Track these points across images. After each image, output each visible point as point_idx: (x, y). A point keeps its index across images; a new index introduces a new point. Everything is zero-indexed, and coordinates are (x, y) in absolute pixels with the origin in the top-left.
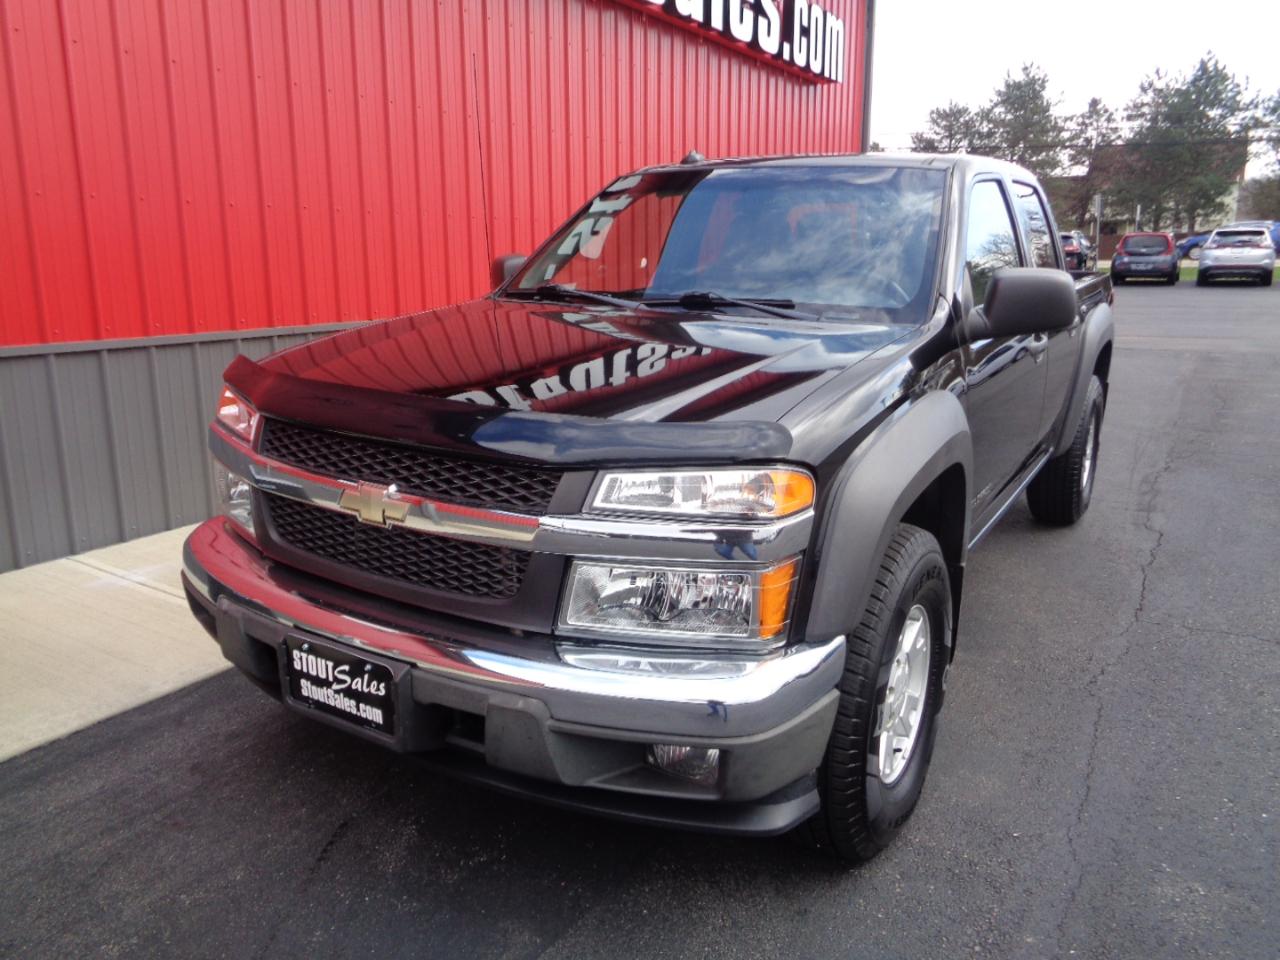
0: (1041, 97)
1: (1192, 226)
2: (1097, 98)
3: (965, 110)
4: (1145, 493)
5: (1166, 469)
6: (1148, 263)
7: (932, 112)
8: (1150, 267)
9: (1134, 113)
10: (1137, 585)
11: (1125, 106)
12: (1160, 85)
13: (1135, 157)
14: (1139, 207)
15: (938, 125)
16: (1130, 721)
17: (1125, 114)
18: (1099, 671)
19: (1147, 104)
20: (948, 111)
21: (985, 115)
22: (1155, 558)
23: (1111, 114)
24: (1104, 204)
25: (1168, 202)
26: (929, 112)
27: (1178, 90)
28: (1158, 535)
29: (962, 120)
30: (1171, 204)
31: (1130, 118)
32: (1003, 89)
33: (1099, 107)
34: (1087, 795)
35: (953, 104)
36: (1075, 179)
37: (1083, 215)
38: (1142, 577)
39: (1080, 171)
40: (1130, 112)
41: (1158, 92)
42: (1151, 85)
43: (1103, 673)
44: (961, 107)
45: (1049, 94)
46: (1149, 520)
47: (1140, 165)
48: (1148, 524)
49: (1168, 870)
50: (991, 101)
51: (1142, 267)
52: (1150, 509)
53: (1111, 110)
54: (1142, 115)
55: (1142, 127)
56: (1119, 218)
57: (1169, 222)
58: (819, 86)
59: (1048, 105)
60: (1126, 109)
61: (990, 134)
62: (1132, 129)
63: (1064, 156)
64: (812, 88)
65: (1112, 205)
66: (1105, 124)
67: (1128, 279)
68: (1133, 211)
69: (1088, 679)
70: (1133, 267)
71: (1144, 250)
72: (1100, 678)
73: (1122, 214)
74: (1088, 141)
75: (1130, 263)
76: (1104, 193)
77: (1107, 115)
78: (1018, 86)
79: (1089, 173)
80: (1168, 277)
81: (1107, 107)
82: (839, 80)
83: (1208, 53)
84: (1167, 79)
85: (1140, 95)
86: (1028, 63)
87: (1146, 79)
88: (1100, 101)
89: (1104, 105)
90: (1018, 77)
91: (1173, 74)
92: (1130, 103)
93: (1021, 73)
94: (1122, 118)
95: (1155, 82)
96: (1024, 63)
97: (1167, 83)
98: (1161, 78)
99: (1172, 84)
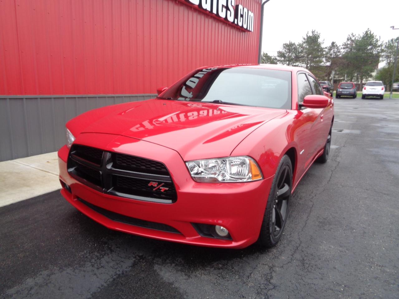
0: (318, 41)
1: (362, 82)
2: (334, 42)
3: (294, 44)
4: (336, 152)
5: (343, 146)
6: (347, 91)
7: (284, 44)
8: (348, 93)
9: (345, 47)
10: (329, 175)
11: (342, 44)
12: (353, 38)
13: (346, 60)
14: (346, 75)
15: (286, 49)
16: (321, 208)
17: (342, 47)
18: (314, 195)
19: (349, 44)
20: (289, 44)
21: (301, 46)
22: (336, 168)
23: (338, 47)
24: (335, 74)
25: (355, 74)
26: (283, 44)
27: (358, 40)
28: (338, 163)
29: (293, 47)
30: (356, 75)
31: (344, 48)
32: (306, 38)
33: (335, 44)
34: (305, 225)
35: (291, 42)
36: (327, 66)
37: (329, 77)
38: (331, 173)
39: (328, 64)
40: (344, 47)
41: (352, 41)
42: (351, 38)
43: (315, 196)
44: (293, 43)
45: (320, 40)
46: (336, 159)
47: (347, 62)
48: (336, 160)
49: (325, 243)
50: (302, 41)
51: (345, 93)
52: (337, 156)
53: (338, 46)
54: (348, 47)
55: (347, 51)
56: (340, 78)
57: (355, 80)
58: (246, 33)
59: (320, 44)
60: (343, 45)
61: (302, 52)
62: (344, 52)
63: (324, 59)
64: (244, 33)
65: (338, 74)
66: (336, 50)
67: (341, 96)
68: (344, 76)
69: (311, 197)
70: (343, 92)
71: (346, 87)
72: (315, 197)
73: (341, 77)
74: (331, 55)
75: (342, 91)
76: (335, 71)
78: (310, 37)
79: (331, 64)
80: (353, 96)
81: (337, 44)
82: (252, 31)
83: (368, 29)
84: (355, 37)
85: (347, 41)
86: (314, 31)
87: (349, 36)
88: (335, 43)
89: (336, 44)
90: (310, 34)
91: (357, 35)
92: (344, 44)
93: (311, 33)
94: (341, 48)
95: (352, 38)
96: (313, 30)
97: (355, 38)
98: (353, 36)
99: (357, 38)
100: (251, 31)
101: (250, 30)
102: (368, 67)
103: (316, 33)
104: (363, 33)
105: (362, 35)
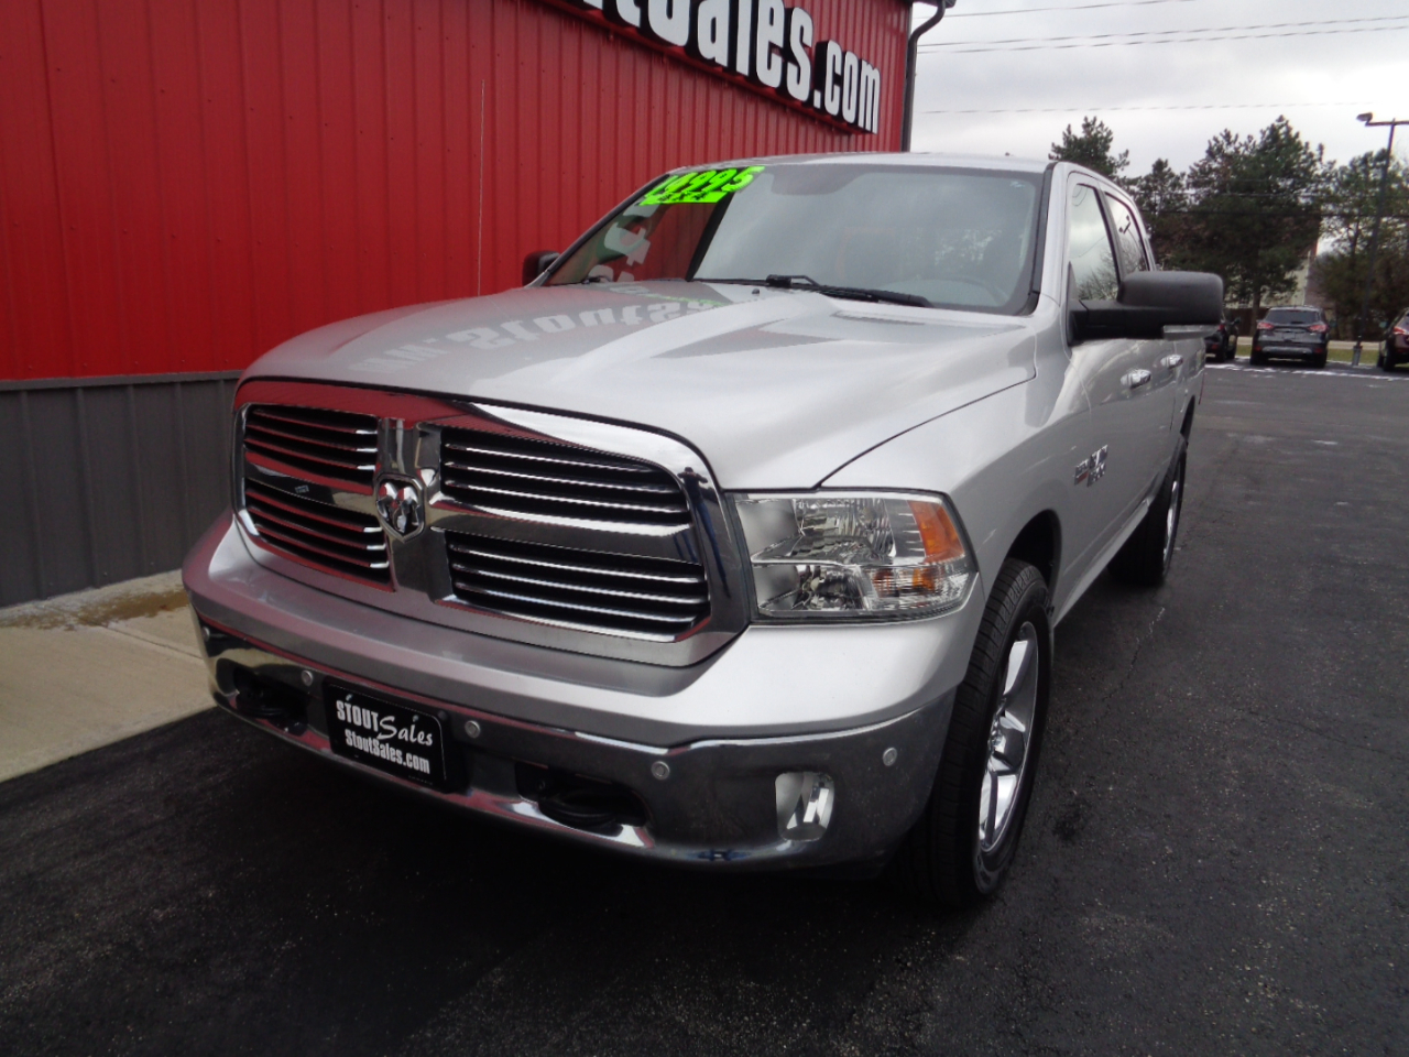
0: (1104, 156)
1: (1257, 302)
2: (1164, 160)
9: (1202, 179)
11: (1188, 172)
12: (1230, 150)
13: (1202, 225)
17: (1191, 180)
19: (1216, 170)
23: (1177, 180)
25: (1234, 276)
27: (1246, 158)
30: (1237, 278)
31: (1196, 185)
32: (1061, 143)
33: (1166, 169)
40: (1197, 179)
41: (1229, 158)
42: (1220, 149)
45: (1111, 154)
47: (1206, 234)
50: (1048, 156)
53: (1177, 175)
54: (1210, 182)
55: (1209, 194)
57: (1234, 296)
58: (853, 137)
59: (1111, 165)
60: (1193, 174)
62: (1197, 197)
64: (845, 138)
66: (1170, 190)
74: (1152, 206)
77: (1173, 179)
78: (1077, 142)
81: (1173, 169)
82: (875, 130)
83: (1281, 119)
84: (1237, 145)
85: (1208, 160)
86: (1090, 120)
87: (1213, 143)
88: (1166, 164)
89: (1170, 169)
90: (1079, 133)
91: (1243, 139)
92: (1197, 169)
93: (1082, 130)
94: (1188, 185)
95: (1224, 147)
96: (1086, 119)
97: (1237, 150)
98: (1229, 143)
99: (1242, 149)
100: (871, 132)
101: (868, 128)
102: (1277, 253)
103: (1099, 129)
104: (1263, 133)
105: (1258, 139)
